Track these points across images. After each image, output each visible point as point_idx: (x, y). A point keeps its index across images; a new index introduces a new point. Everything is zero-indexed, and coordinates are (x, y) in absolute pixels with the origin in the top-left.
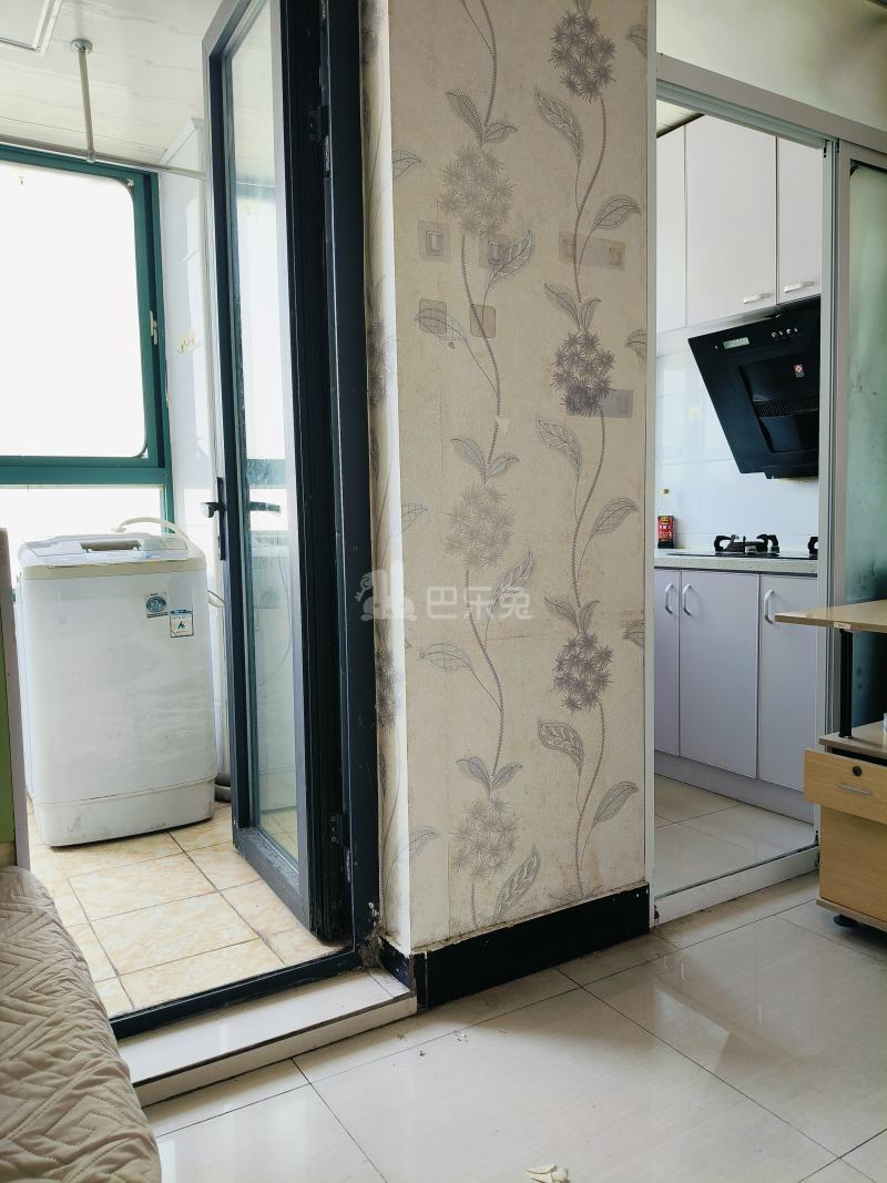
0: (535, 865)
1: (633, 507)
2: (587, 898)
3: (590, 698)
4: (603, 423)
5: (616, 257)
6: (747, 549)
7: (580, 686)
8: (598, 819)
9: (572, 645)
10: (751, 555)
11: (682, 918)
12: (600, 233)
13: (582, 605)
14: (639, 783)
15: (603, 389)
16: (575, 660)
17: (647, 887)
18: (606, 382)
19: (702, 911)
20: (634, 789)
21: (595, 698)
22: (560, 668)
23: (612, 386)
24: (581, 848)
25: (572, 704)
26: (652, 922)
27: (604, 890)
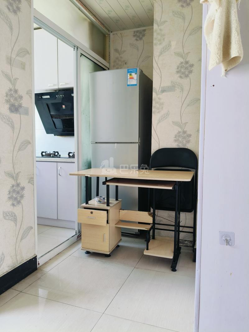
0: (3, 258)
1: (30, 143)
2: (19, 264)
3: (19, 202)
4: (20, 116)
5: (23, 66)
6: (52, 155)
7: (16, 199)
8: (22, 239)
9: (13, 186)
10: (53, 157)
11: (45, 263)
12: (18, 58)
13: (16, 173)
14: (33, 226)
15: (20, 106)
16: (14, 191)
17: (36, 256)
18: (21, 104)
19: (50, 259)
20: (32, 228)
21: (20, 202)
22: (9, 194)
23: (23, 105)
24: (17, 250)
25: (13, 205)
26: (38, 266)
27: (24, 260)
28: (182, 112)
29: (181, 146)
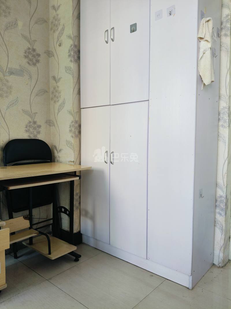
28: (31, 101)
29: (32, 137)
